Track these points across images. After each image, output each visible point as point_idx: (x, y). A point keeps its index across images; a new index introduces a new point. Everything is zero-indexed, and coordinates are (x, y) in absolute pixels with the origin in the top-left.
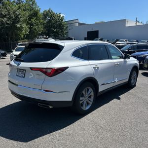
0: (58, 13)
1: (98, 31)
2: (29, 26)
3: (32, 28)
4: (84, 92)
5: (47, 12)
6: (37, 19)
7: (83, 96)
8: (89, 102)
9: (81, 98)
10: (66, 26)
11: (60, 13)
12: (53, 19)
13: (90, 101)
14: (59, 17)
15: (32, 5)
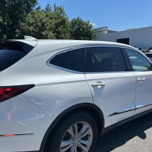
0: (87, 21)
1: (128, 39)
2: (56, 34)
3: (59, 36)
4: (70, 131)
5: (75, 21)
6: (64, 27)
7: (68, 138)
8: (82, 147)
9: (63, 144)
10: (95, 34)
11: (88, 21)
12: (81, 27)
13: (84, 145)
14: (88, 25)
15: (61, 13)
